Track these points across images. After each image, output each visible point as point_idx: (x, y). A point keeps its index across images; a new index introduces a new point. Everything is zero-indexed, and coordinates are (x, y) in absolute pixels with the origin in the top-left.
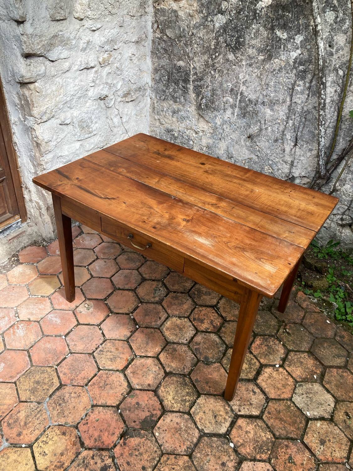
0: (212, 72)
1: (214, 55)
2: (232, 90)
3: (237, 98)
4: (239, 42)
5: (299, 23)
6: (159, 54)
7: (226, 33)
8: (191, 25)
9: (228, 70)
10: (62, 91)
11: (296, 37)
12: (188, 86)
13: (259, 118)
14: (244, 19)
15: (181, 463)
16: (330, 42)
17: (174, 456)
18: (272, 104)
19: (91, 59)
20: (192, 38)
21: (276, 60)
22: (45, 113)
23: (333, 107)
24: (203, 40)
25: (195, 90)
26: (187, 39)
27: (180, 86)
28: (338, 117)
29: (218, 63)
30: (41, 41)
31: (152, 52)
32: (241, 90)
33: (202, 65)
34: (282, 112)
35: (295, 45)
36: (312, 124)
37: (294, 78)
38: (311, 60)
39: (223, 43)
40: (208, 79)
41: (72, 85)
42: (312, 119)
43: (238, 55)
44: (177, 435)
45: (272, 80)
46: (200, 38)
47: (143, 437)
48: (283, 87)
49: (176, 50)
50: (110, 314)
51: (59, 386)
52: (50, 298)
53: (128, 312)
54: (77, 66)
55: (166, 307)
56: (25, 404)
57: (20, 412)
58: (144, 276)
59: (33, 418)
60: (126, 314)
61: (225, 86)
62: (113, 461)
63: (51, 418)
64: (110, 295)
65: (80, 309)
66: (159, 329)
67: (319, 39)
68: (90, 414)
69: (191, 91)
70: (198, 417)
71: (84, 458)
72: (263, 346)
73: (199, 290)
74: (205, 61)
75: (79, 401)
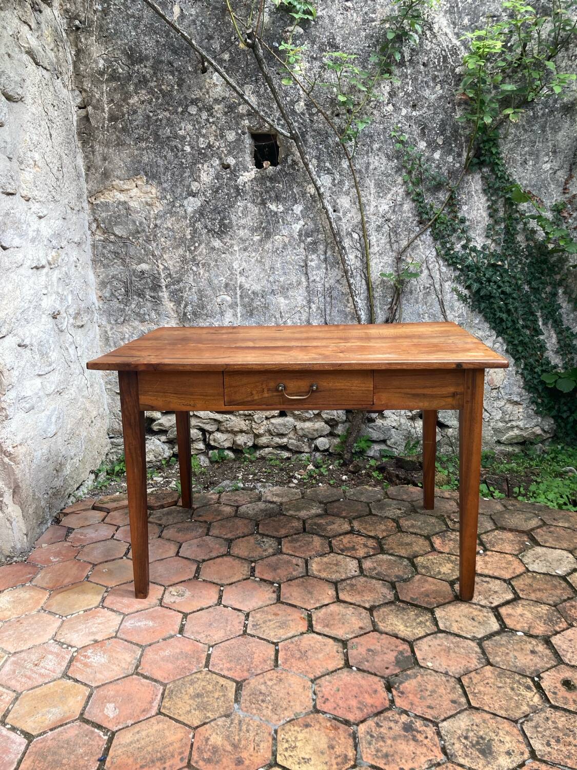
0: (194, 268)
1: (192, 246)
2: (227, 285)
3: (236, 294)
4: (224, 224)
5: (293, 192)
6: (105, 262)
7: (204, 217)
8: (151, 216)
9: (216, 261)
10: (18, 292)
11: (295, 207)
12: (160, 294)
13: (272, 312)
14: (225, 198)
15: (488, 674)
16: (334, 206)
17: (474, 673)
18: (284, 290)
19: (41, 255)
20: (155, 231)
21: (277, 237)
22: (5, 321)
23: (358, 276)
24: (172, 230)
25: (173, 296)
26: (148, 234)
27: (148, 297)
28: (368, 284)
29: (200, 255)
31: (93, 261)
32: (239, 282)
33: (178, 262)
34: (299, 297)
35: (295, 216)
36: (340, 302)
37: (304, 253)
38: (319, 229)
39: (202, 229)
40: (190, 279)
41: (27, 287)
42: (338, 296)
43: (227, 239)
44: (453, 655)
45: (277, 261)
46: (167, 229)
47: (416, 676)
48: (293, 267)
49: (132, 251)
50: (222, 588)
51: (237, 685)
52: (103, 607)
53: (245, 577)
54: (29, 261)
55: (293, 553)
56: (207, 726)
57: (208, 739)
58: (225, 537)
59: (239, 734)
60: (244, 580)
61: (216, 282)
62: (408, 715)
63: (267, 720)
64: (198, 570)
65: (167, 600)
66: (308, 575)
67: (325, 201)
68: (319, 689)
69: (166, 300)
70: (455, 629)
71: (368, 733)
72: (447, 542)
73: (315, 524)
74: (180, 256)
75: (287, 685)
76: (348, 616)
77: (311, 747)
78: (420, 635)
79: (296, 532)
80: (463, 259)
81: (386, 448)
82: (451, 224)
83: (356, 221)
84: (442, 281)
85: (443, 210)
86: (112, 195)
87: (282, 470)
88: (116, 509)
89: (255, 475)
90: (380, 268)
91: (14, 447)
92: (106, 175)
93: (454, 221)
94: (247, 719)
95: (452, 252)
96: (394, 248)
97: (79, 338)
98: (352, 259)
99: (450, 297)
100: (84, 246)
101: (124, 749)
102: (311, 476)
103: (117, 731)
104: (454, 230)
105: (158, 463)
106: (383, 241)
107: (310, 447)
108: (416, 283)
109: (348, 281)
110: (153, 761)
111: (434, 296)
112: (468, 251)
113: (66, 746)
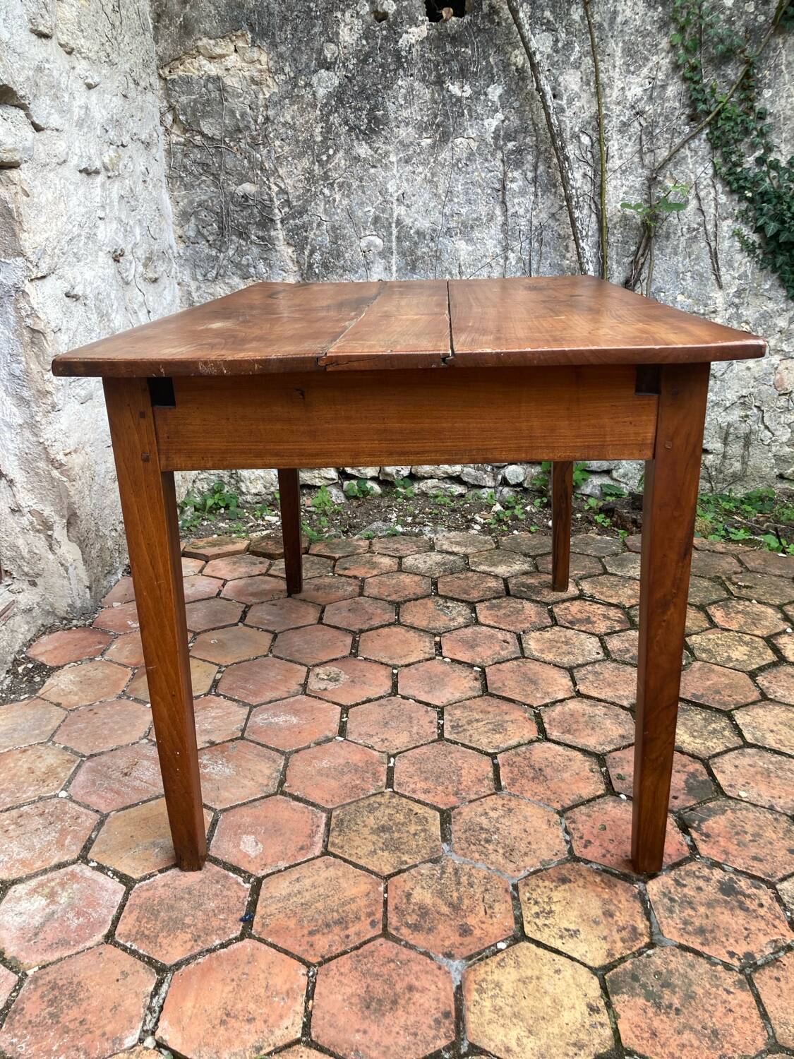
0: (326, 191)
1: (324, 153)
2: (376, 220)
3: (391, 234)
4: (375, 118)
5: (488, 62)
6: (187, 179)
7: (343, 106)
8: (260, 103)
9: (361, 180)
10: (62, 206)
11: (489, 89)
12: (273, 233)
13: (446, 264)
14: (377, 73)
18: (466, 229)
19: (93, 151)
20: (266, 129)
21: (460, 140)
22: (45, 251)
23: (587, 207)
24: (293, 127)
25: (292, 237)
26: (255, 133)
27: (253, 237)
28: (600, 221)
29: (336, 170)
30: (23, 68)
31: (169, 177)
32: (395, 215)
33: (300, 181)
34: (490, 239)
35: (490, 104)
36: (555, 250)
37: (501, 168)
38: (527, 127)
39: (340, 125)
40: (319, 209)
41: (74, 201)
42: (552, 239)
43: (378, 145)
44: (776, 781)
45: (457, 180)
46: (284, 124)
47: (724, 812)
48: (482, 190)
49: (230, 162)
50: (395, 671)
51: (441, 816)
52: (218, 695)
53: (427, 656)
54: (76, 158)
55: (495, 625)
56: (405, 875)
57: (411, 894)
58: (389, 599)
59: (458, 890)
60: (427, 660)
61: (360, 214)
62: (724, 870)
63: (498, 870)
64: (355, 645)
65: (314, 685)
66: (524, 657)
67: (542, 77)
68: (573, 826)
69: (282, 242)
70: (771, 741)
71: (665, 895)
72: (733, 615)
73: (523, 585)
74: (304, 170)
75: (520, 817)
76: (597, 717)
77: (576, 913)
78: (718, 750)
79: (495, 595)
80: (756, 182)
81: (611, 482)
82: (742, 121)
83: (586, 115)
84: (719, 218)
85: (732, 96)
86: (196, 65)
87: (454, 511)
88: (218, 556)
89: (415, 516)
90: (622, 195)
91: (66, 455)
92: (187, 29)
93: (748, 115)
94: (467, 868)
95: (739, 170)
96: (646, 162)
97: (151, 299)
98: (579, 178)
99: (727, 245)
100: (154, 150)
101: (280, 905)
102: (500, 521)
103: (264, 877)
104: (747, 132)
105: (270, 497)
106: (628, 150)
107: (495, 480)
108: (676, 221)
109: (571, 214)
110: (328, 925)
111: (703, 244)
112: (765, 168)
113: (187, 896)
